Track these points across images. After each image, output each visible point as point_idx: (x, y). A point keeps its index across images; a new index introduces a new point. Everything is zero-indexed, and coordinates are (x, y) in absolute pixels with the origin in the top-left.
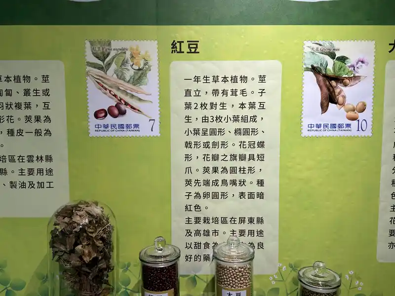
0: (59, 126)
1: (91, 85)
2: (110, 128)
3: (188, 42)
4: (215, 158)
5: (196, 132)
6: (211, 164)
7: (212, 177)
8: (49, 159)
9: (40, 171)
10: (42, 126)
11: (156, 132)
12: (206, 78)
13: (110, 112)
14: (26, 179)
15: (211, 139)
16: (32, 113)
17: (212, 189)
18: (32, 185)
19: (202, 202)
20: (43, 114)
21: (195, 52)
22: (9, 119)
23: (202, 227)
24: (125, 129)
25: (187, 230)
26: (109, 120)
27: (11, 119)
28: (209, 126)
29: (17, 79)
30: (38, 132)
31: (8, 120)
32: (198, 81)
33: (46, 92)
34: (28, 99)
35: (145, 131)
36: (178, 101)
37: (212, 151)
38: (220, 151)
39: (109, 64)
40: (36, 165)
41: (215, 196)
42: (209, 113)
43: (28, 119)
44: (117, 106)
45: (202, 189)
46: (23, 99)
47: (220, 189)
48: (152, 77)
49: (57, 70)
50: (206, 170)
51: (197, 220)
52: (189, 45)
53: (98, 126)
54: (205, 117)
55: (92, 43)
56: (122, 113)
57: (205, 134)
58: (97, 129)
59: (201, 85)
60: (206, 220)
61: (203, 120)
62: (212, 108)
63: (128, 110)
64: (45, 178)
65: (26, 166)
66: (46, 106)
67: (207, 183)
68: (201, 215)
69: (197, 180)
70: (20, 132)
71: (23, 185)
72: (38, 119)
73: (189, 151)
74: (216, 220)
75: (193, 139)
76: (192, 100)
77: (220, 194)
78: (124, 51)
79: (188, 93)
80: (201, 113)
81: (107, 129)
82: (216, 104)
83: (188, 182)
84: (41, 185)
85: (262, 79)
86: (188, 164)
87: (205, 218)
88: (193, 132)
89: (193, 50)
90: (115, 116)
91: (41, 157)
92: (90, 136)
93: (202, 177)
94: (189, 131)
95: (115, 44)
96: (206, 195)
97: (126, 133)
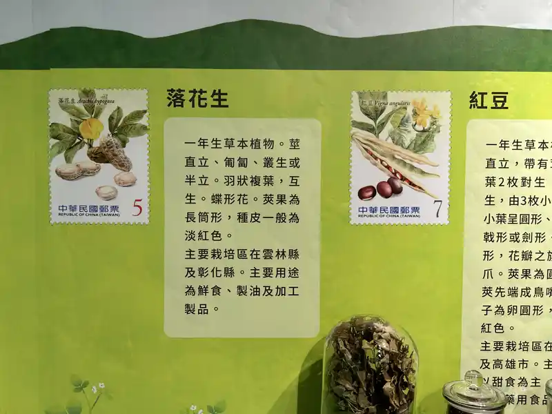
0: (310, 210)
1: (357, 154)
2: (378, 213)
3: (493, 93)
4: (527, 256)
5: (501, 219)
6: (521, 265)
7: (521, 283)
8: (294, 254)
9: (281, 272)
10: (287, 209)
11: (444, 219)
12: (517, 143)
13: (380, 190)
14: (261, 282)
15: (521, 229)
16: (275, 190)
17: (520, 301)
18: (268, 290)
19: (506, 320)
20: (288, 191)
21: (502, 107)
22: (241, 199)
23: (505, 355)
24: (399, 214)
25: (483, 360)
26: (378, 201)
27: (243, 199)
28: (519, 210)
29: (255, 144)
30: (280, 218)
31: (239, 200)
32: (505, 147)
33: (295, 163)
34: (268, 172)
35: (427, 216)
36: (476, 174)
37: (522, 247)
38: (533, 247)
39: (383, 125)
40: (275, 263)
41: (525, 310)
42: (520, 192)
43: (268, 199)
44: (390, 182)
45: (507, 301)
46: (262, 172)
47: (533, 301)
48: (441, 141)
49: (310, 133)
50: (513, 273)
51: (498, 346)
52: (495, 97)
53: (363, 209)
54: (514, 198)
55: (361, 95)
56: (397, 191)
57: (513, 222)
58: (361, 213)
59: (509, 153)
60: (511, 346)
61: (510, 201)
62: (524, 185)
63: (406, 188)
64: (286, 282)
65: (262, 264)
66: (294, 181)
67: (513, 292)
68: (504, 339)
69: (500, 289)
70: (256, 217)
71: (256, 291)
72: (281, 199)
73: (489, 246)
74: (524, 346)
75: (495, 228)
76: (496, 173)
77: (532, 308)
78: (404, 106)
79: (491, 163)
80: (509, 192)
81: (375, 214)
82: (530, 180)
83: (487, 291)
84: (281, 291)
86: (487, 265)
87: (509, 342)
88: (496, 219)
89: (499, 105)
90: (387, 196)
91: (283, 252)
92: (352, 222)
93: (506, 283)
94: (491, 218)
95: (392, 97)
96: (512, 310)
97: (400, 220)
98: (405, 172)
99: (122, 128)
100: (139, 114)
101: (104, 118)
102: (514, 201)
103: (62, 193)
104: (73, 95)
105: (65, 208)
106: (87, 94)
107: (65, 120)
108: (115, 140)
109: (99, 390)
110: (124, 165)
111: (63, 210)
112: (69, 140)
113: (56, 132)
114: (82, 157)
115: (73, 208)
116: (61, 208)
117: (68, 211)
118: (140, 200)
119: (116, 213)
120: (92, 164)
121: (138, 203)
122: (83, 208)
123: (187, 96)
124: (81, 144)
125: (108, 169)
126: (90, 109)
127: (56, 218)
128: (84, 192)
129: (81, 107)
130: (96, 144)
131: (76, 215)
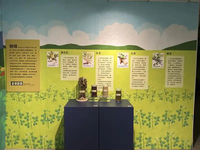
0: (78, 65)
1: (83, 59)
3: (99, 52)
4: (103, 71)
5: (100, 67)
6: (102, 72)
7: (102, 74)
8: (76, 71)
9: (74, 73)
10: (75, 65)
11: (93, 67)
13: (86, 63)
14: (72, 74)
15: (102, 68)
16: (74, 63)
17: (102, 76)
18: (73, 75)
19: (101, 79)
20: (75, 64)
23: (101, 83)
25: (98, 83)
26: (86, 65)
28: (102, 66)
29: (71, 58)
30: (74, 66)
31: (69, 64)
33: (76, 60)
34: (73, 61)
35: (92, 67)
36: (97, 61)
37: (102, 70)
38: (104, 70)
39: (86, 56)
40: (74, 72)
41: (103, 77)
42: (102, 64)
43: (73, 64)
44: (87, 62)
45: (101, 76)
46: (72, 61)
47: (104, 76)
48: (93, 58)
49: (78, 57)
51: (100, 82)
53: (84, 66)
55: (84, 53)
56: (88, 63)
57: (101, 67)
59: (101, 59)
60: (101, 82)
63: (89, 63)
64: (75, 74)
65: (72, 72)
66: (76, 62)
67: (102, 75)
68: (101, 81)
70: (71, 66)
71: (71, 75)
72: (74, 64)
73: (99, 70)
74: (103, 82)
75: (99, 68)
76: (99, 61)
78: (89, 54)
79: (99, 60)
80: (101, 64)
82: (103, 62)
83: (98, 75)
84: (74, 75)
85: (111, 58)
86: (99, 72)
89: (100, 54)
90: (87, 64)
93: (101, 74)
95: (87, 53)
96: (101, 77)
97: (89, 67)
98: (89, 61)
99: (56, 56)
100: (58, 54)
101: (54, 54)
102: (101, 65)
103: (48, 63)
104: (50, 52)
106: (52, 52)
107: (49, 55)
108: (55, 57)
109: (53, 87)
110: (56, 60)
112: (49, 57)
113: (48, 56)
114: (51, 59)
119: (55, 66)
120: (52, 60)
121: (57, 65)
123: (63, 52)
124: (51, 58)
125: (54, 61)
126: (52, 54)
127: (48, 66)
128: (51, 63)
129: (51, 53)
130: (53, 58)
131: (50, 66)
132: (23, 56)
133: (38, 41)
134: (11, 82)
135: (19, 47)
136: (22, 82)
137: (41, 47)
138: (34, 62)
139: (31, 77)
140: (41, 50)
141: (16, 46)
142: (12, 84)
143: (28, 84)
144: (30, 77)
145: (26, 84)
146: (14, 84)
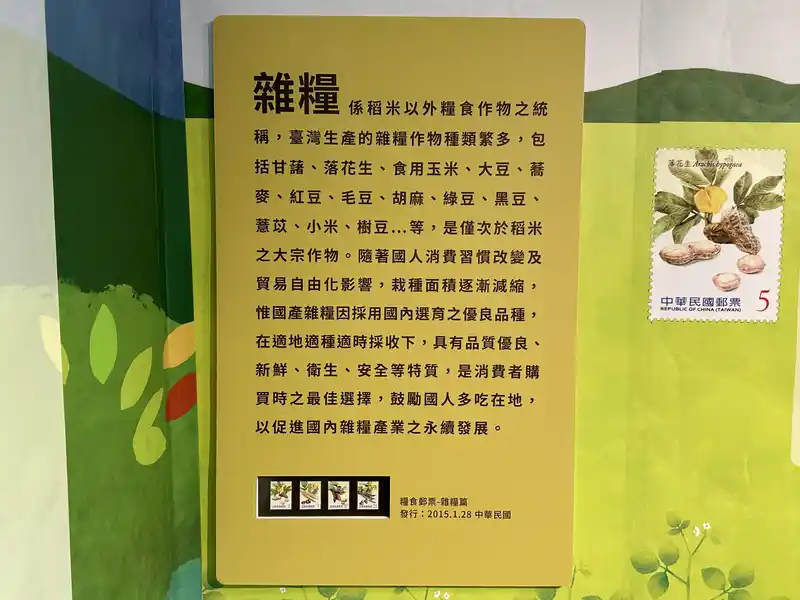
99: (750, 200)
100: (772, 182)
101: (728, 186)
103: (666, 281)
104: (688, 156)
105: (670, 301)
106: (706, 154)
107: (676, 188)
108: (741, 215)
109: (705, 532)
110: (750, 247)
111: (667, 303)
112: (680, 214)
113: (662, 203)
114: (696, 236)
115: (681, 301)
116: (665, 301)
117: (674, 305)
118: (767, 292)
119: (737, 307)
120: (710, 245)
121: (764, 295)
122: (694, 301)
124: (696, 219)
125: (730, 252)
126: (710, 175)
127: (656, 314)
128: (697, 280)
129: (698, 171)
130: (716, 219)
131: (684, 309)
132: (399, 198)
133: (570, 35)
134: (264, 483)
135: (356, 108)
136: (384, 483)
137: (602, 107)
138: (510, 272)
139: (482, 428)
140: (593, 133)
141: (322, 93)
142: (274, 504)
143: (445, 502)
144: (464, 428)
145: (419, 508)
146: (288, 506)
